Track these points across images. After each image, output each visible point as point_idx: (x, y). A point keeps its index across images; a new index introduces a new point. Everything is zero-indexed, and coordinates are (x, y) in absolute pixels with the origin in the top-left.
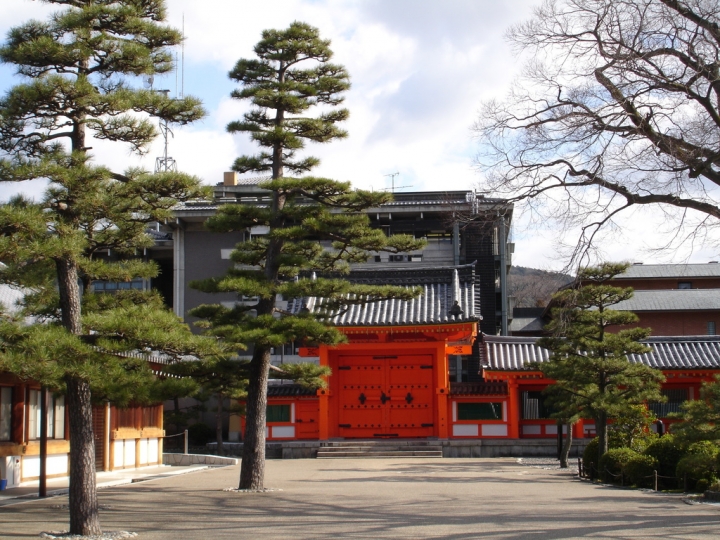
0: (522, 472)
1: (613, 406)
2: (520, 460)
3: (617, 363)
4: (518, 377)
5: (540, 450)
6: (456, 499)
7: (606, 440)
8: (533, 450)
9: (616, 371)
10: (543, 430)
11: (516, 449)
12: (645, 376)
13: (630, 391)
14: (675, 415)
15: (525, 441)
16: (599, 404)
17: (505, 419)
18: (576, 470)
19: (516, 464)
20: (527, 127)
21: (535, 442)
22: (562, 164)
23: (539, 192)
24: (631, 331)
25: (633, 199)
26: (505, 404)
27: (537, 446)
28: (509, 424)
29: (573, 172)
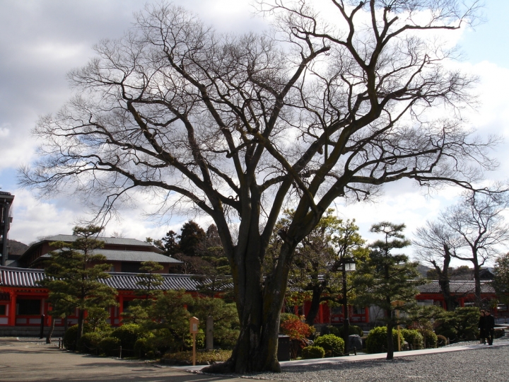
0: (27, 347)
1: (91, 308)
2: (18, 338)
3: (94, 282)
4: (18, 291)
5: (28, 332)
6: (8, 367)
7: (82, 327)
8: (24, 333)
9: (93, 287)
10: (28, 321)
11: (14, 332)
12: (109, 291)
13: (100, 299)
14: (125, 314)
15: (19, 328)
16: (83, 307)
17: (7, 314)
18: (57, 344)
19: (17, 341)
20: (66, 136)
21: (25, 328)
22: (95, 157)
23: (81, 171)
24: (102, 265)
25: (137, 183)
26: (8, 306)
27: (26, 331)
28: (9, 318)
29: (101, 163)
